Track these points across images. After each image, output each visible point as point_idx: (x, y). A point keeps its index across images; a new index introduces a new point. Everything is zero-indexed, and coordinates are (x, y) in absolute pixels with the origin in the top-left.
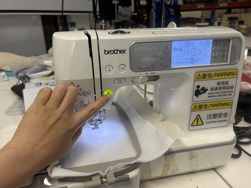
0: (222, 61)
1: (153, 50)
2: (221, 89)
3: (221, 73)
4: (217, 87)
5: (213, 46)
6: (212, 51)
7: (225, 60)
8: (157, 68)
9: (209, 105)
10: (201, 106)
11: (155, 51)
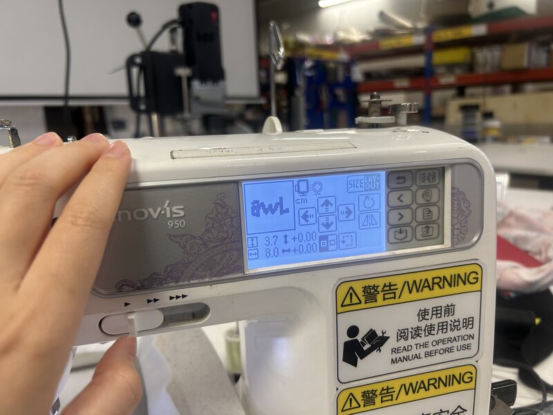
0: (428, 238)
1: (168, 215)
2: (432, 332)
3: (426, 280)
4: (418, 327)
5: (390, 192)
6: (389, 206)
7: (435, 235)
8: (193, 277)
9: (397, 390)
10: (371, 395)
11: (175, 218)
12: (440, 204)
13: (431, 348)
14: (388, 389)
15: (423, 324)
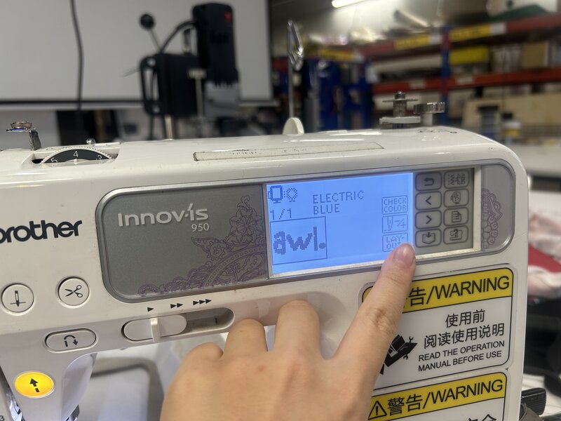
0: (456, 241)
1: (192, 219)
2: (461, 339)
3: (455, 285)
4: (446, 334)
5: (418, 194)
6: (417, 209)
7: (464, 239)
8: (217, 281)
9: (424, 398)
10: (397, 403)
11: (199, 221)
12: (469, 206)
13: (459, 355)
14: (415, 397)
15: (451, 330)
